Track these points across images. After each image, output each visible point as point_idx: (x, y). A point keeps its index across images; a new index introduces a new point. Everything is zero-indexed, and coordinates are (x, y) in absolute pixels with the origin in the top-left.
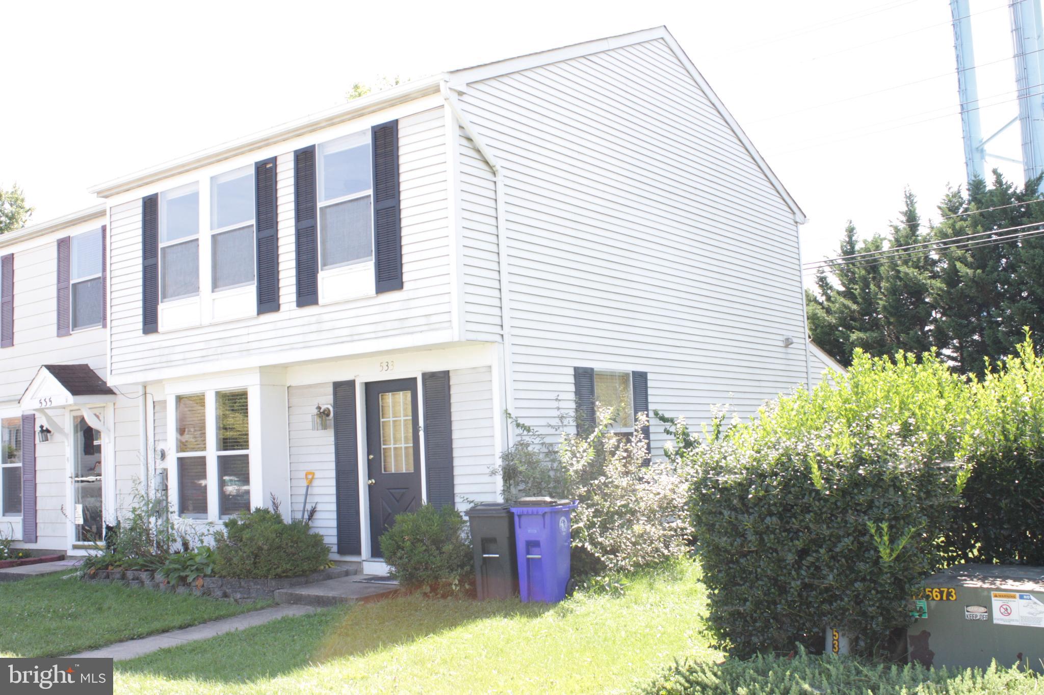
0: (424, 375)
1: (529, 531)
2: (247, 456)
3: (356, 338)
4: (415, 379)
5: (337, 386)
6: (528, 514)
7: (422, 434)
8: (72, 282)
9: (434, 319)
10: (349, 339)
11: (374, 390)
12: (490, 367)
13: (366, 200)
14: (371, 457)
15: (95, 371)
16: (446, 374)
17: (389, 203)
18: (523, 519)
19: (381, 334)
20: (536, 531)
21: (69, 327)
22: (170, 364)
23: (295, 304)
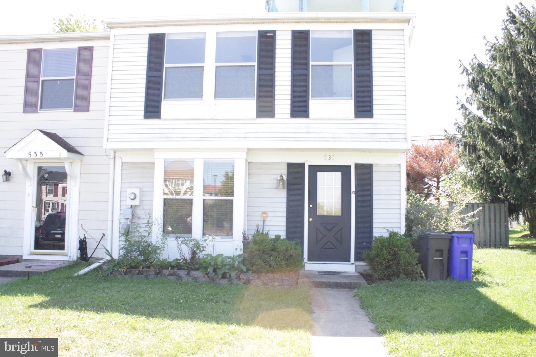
0: (357, 165)
1: (463, 246)
2: (232, 200)
3: (337, 139)
4: (350, 167)
5: (290, 166)
6: (461, 238)
7: (353, 196)
8: (42, 79)
9: (394, 136)
10: (331, 139)
12: (400, 165)
14: (311, 206)
15: (64, 139)
16: (371, 166)
19: (355, 140)
20: (466, 246)
21: (37, 107)
22: (168, 139)
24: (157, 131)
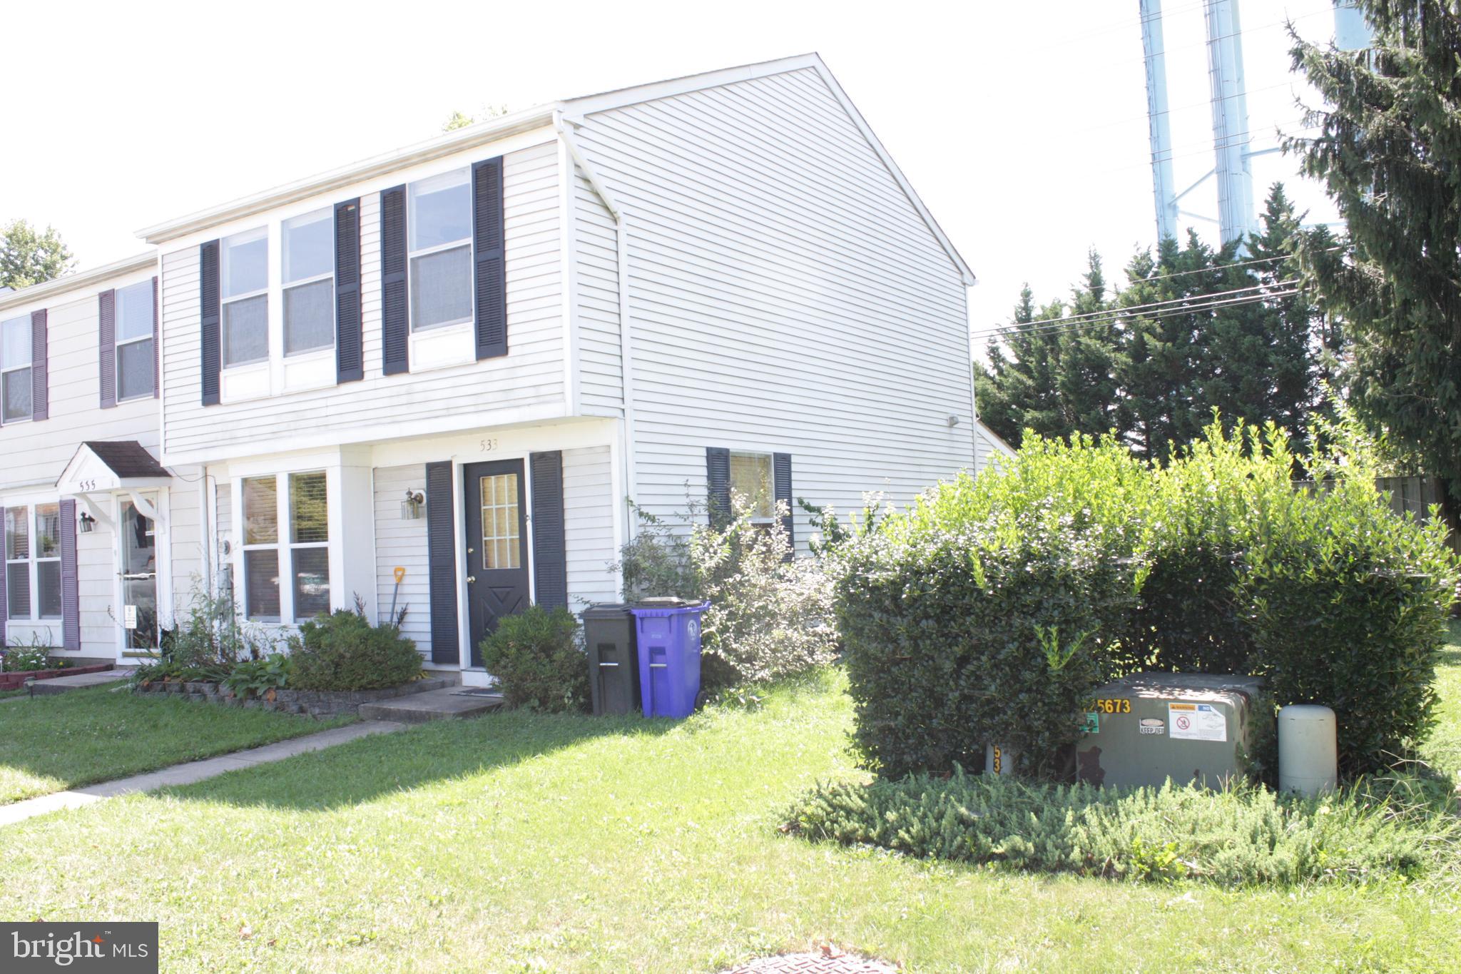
0: (533, 456)
1: (653, 636)
2: (326, 549)
3: (452, 411)
4: (522, 460)
5: (431, 467)
6: (651, 617)
7: (529, 524)
8: (117, 344)
9: (544, 390)
10: (444, 412)
11: (474, 473)
12: (609, 446)
13: (465, 251)
14: (471, 550)
15: (147, 450)
16: (558, 455)
17: (491, 254)
18: (646, 623)
19: (481, 408)
20: (660, 637)
21: (114, 397)
22: (234, 441)
23: (381, 371)
24: (219, 427)
